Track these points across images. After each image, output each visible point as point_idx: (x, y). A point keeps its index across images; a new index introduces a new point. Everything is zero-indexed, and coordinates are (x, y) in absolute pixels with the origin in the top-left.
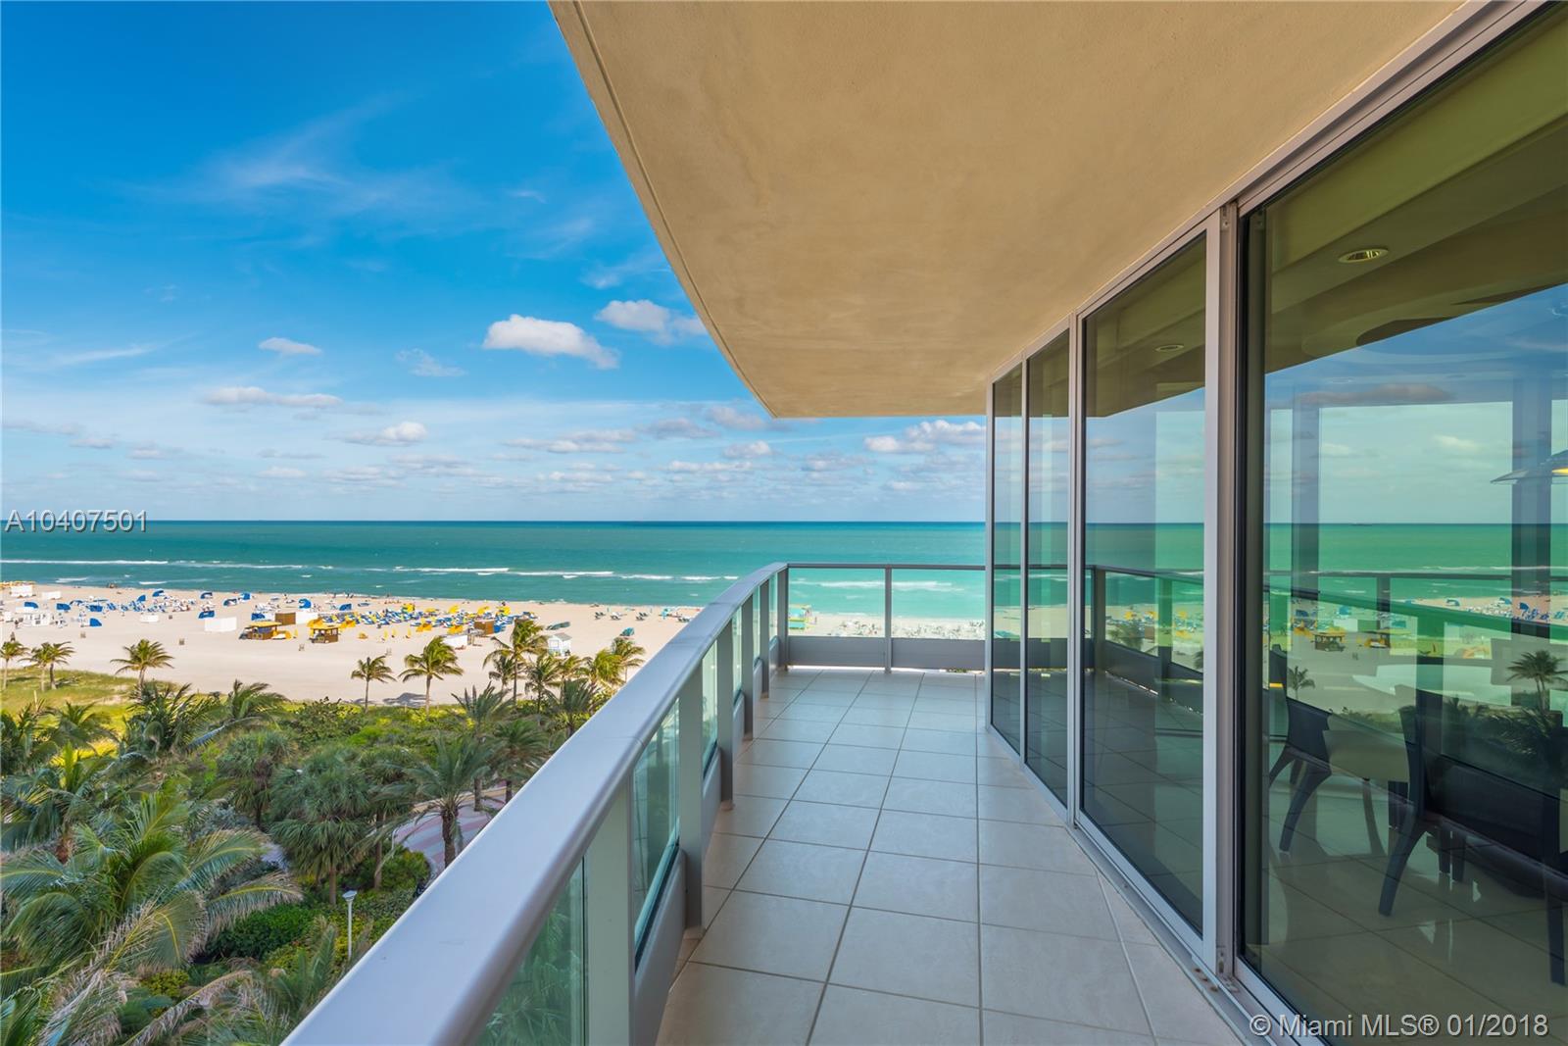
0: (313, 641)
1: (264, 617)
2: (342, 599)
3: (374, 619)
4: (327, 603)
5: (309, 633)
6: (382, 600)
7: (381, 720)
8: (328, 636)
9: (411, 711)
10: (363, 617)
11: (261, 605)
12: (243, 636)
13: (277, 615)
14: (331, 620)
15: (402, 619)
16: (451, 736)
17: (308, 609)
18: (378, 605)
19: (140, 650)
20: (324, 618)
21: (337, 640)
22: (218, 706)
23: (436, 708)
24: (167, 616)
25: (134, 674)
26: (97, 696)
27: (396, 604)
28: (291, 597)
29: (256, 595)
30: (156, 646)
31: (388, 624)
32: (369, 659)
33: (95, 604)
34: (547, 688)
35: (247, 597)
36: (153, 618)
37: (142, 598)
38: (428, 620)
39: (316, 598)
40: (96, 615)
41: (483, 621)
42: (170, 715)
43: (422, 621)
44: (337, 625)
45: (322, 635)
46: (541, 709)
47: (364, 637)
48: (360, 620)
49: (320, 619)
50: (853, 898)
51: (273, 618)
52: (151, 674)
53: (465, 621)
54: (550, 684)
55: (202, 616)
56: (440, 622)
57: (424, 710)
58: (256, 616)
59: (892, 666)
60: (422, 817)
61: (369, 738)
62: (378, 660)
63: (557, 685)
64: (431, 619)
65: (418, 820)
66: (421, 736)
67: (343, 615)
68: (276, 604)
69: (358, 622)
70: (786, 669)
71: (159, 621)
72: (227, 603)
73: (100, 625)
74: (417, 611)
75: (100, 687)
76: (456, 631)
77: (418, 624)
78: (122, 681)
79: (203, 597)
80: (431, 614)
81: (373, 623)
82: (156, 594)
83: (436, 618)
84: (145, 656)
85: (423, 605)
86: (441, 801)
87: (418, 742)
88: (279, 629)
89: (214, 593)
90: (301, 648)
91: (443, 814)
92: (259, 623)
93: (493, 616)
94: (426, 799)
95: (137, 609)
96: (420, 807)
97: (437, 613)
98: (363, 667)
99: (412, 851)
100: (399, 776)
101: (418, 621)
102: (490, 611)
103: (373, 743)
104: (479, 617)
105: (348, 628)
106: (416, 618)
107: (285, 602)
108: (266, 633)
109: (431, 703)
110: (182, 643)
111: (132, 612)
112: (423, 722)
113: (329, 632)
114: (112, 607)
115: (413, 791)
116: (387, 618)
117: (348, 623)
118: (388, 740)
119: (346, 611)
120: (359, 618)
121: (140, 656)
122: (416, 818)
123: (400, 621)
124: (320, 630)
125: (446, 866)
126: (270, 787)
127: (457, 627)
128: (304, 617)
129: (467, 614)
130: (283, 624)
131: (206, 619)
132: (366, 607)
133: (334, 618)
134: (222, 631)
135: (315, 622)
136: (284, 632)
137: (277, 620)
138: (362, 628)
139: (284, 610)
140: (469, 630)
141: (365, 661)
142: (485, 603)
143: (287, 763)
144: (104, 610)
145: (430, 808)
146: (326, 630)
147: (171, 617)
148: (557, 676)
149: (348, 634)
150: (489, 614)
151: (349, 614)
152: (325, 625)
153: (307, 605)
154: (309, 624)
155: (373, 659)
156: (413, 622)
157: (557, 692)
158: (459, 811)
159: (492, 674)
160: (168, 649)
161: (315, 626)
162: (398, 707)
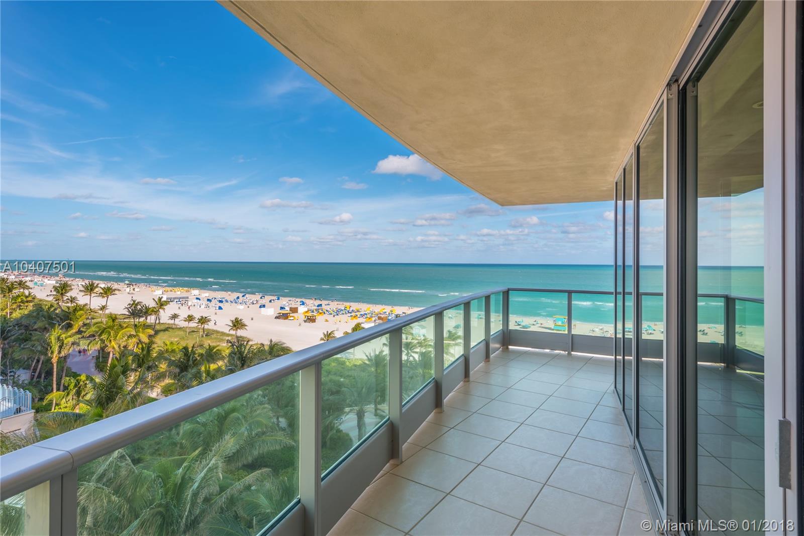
0: (305, 321)
1: (285, 308)
2: (318, 302)
3: (332, 312)
4: (312, 304)
5: (303, 318)
6: (336, 303)
7: (332, 364)
8: (311, 320)
9: (346, 360)
10: (327, 311)
11: (284, 303)
12: (276, 318)
13: (290, 308)
14: (313, 312)
15: (344, 313)
16: (363, 374)
17: (303, 306)
18: (334, 305)
19: (236, 322)
20: (310, 310)
21: (315, 322)
22: (264, 350)
23: (358, 359)
24: (247, 306)
25: (233, 332)
26: (219, 342)
27: (342, 306)
28: (297, 300)
29: (282, 298)
30: (241, 320)
31: (338, 315)
32: (327, 332)
33: (221, 299)
34: (413, 354)
35: (278, 299)
36: (241, 307)
37: (238, 298)
38: (357, 314)
39: (307, 301)
40: (221, 305)
41: (382, 316)
42: (244, 352)
43: (353, 314)
44: (315, 315)
45: (309, 319)
46: (408, 364)
47: (327, 321)
48: (326, 312)
49: (308, 311)
50: (482, 461)
51: (289, 309)
52: (240, 333)
53: (373, 316)
54: (413, 352)
55: (260, 307)
56: (362, 315)
57: (352, 360)
58: (282, 308)
59: (572, 351)
60: (347, 414)
61: (327, 372)
62: (332, 332)
63: (416, 353)
64: (358, 314)
65: (346, 416)
66: (350, 373)
67: (319, 309)
68: (290, 302)
69: (324, 313)
70: (507, 348)
71: (243, 309)
72: (270, 301)
73: (222, 309)
74: (351, 309)
75: (221, 337)
76: (369, 321)
77: (351, 316)
78: (228, 335)
79: (261, 298)
80: (358, 311)
81: (331, 314)
82: (243, 296)
83: (360, 313)
84: (237, 324)
85: (355, 306)
86: (356, 408)
87: (348, 376)
88: (291, 315)
89: (265, 296)
90: (300, 325)
91: (357, 415)
92: (283, 311)
93: (387, 313)
94: (350, 406)
95: (236, 302)
96: (347, 409)
97: (360, 310)
98: (325, 336)
99: (344, 432)
100: (338, 392)
101: (351, 314)
102: (386, 311)
103: (328, 375)
104: (380, 314)
105: (320, 315)
106: (351, 313)
107: (294, 302)
108: (285, 316)
109: (355, 357)
110: (252, 319)
111: (234, 304)
112: (351, 366)
113: (312, 317)
114: (227, 301)
115: (344, 400)
116: (338, 312)
117: (320, 313)
118: (335, 374)
119: (320, 308)
120: (325, 311)
121: (236, 324)
122: (345, 415)
123: (343, 314)
124: (308, 316)
125: (359, 441)
126: (283, 390)
127: (369, 318)
128: (302, 309)
129: (375, 312)
130: (293, 313)
131: (262, 308)
132: (329, 306)
133: (315, 311)
134: (268, 314)
135: (306, 312)
136: (293, 317)
137: (290, 310)
138: (326, 316)
139: (293, 306)
140: (375, 321)
141: (326, 333)
142: (384, 307)
143: (290, 380)
144: (224, 302)
145: (351, 410)
146: (311, 317)
147: (248, 307)
148: (417, 348)
149: (320, 319)
150: (385, 312)
151: (321, 309)
152: (310, 314)
153: (303, 304)
154: (303, 313)
155: (329, 332)
156: (349, 315)
157: (416, 356)
158: (365, 414)
159: (384, 344)
160: (245, 321)
161: (307, 314)
162: (340, 358)
